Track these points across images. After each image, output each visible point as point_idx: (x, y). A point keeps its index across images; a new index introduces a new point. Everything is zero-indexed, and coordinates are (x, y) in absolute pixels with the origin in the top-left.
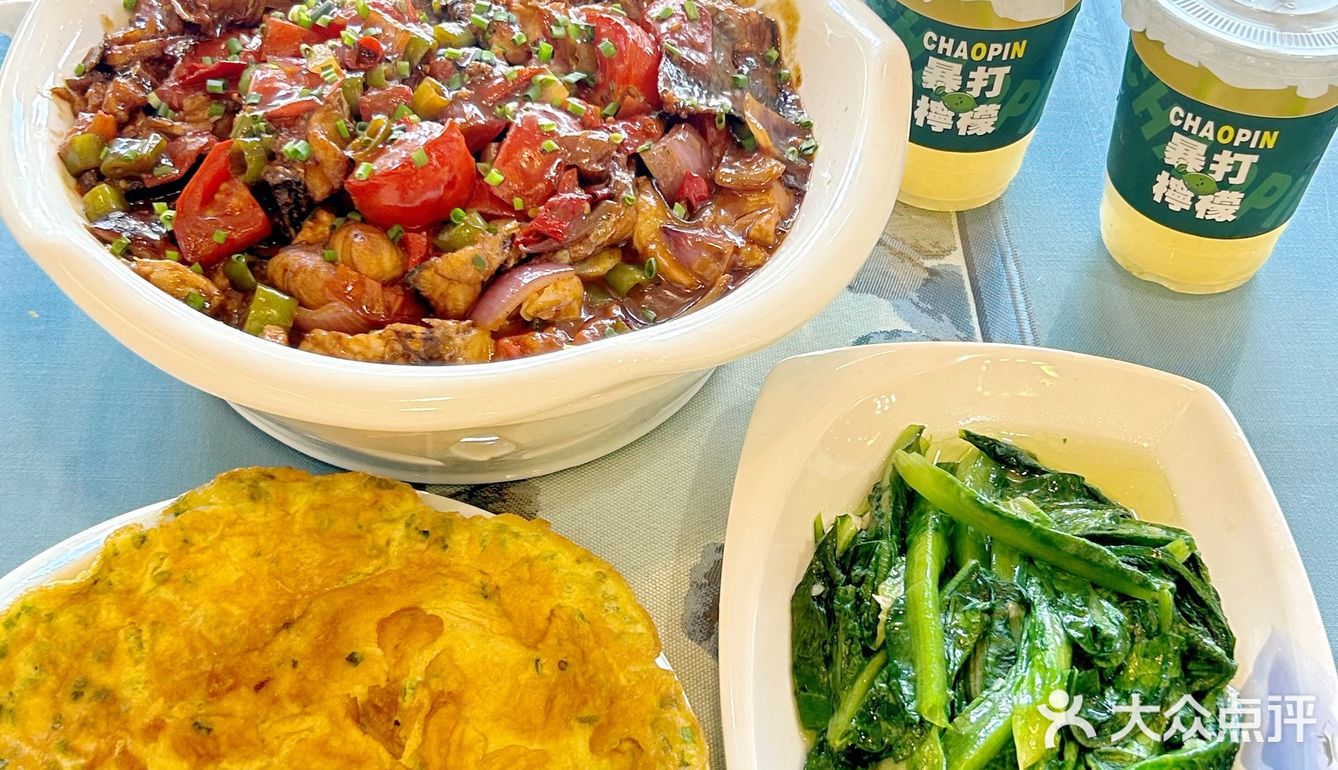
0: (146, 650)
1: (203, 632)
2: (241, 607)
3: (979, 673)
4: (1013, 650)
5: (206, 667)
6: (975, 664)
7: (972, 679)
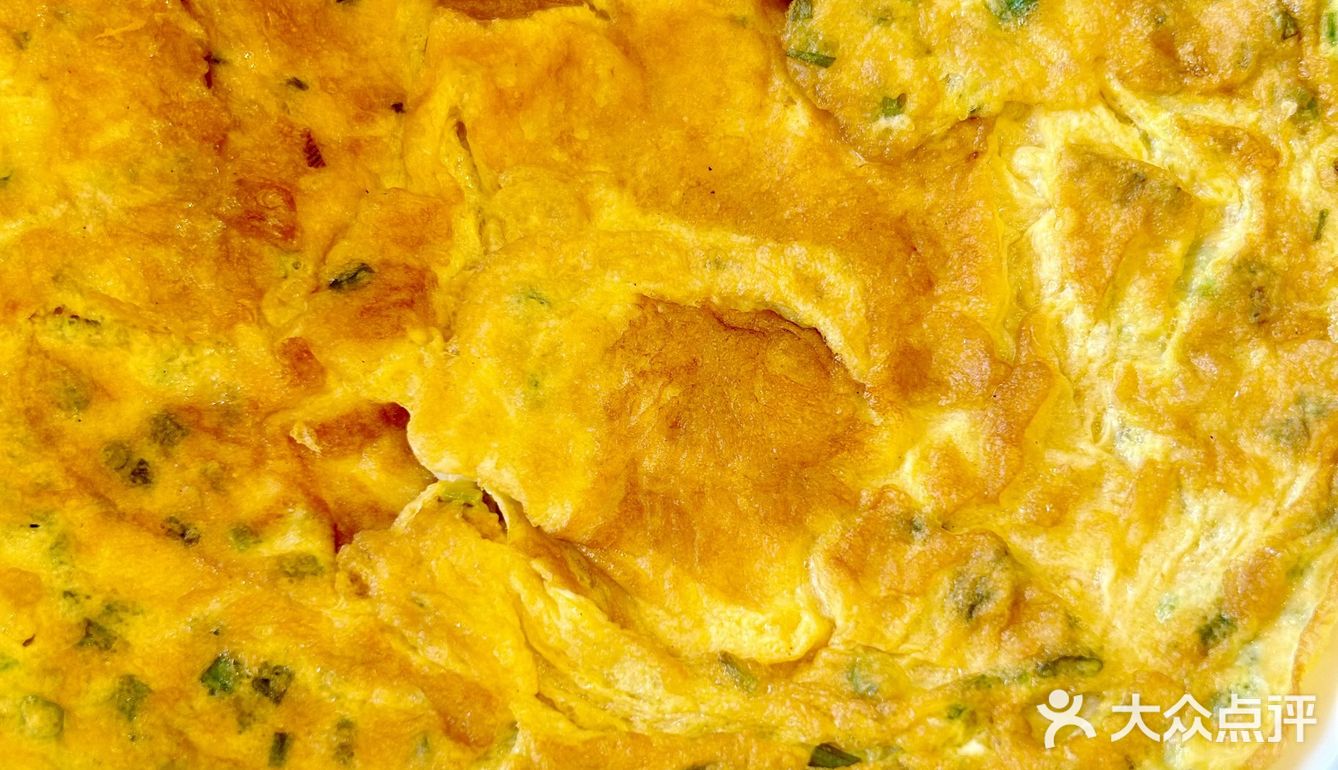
0: (108, 318)
1: (131, 203)
2: (116, 118)
5: (211, 229)
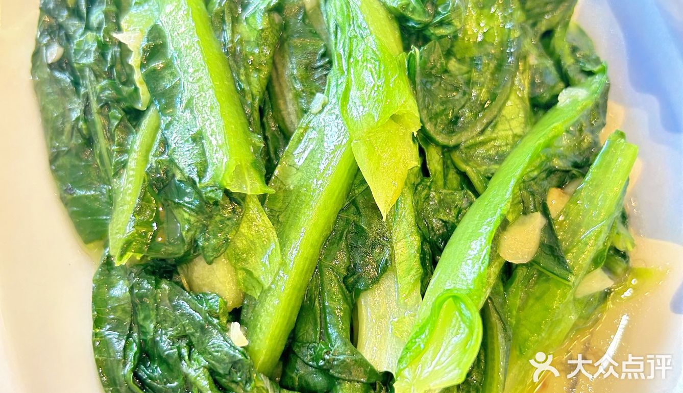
3: (290, 96)
4: (322, 50)
6: (280, 85)
7: (282, 107)
